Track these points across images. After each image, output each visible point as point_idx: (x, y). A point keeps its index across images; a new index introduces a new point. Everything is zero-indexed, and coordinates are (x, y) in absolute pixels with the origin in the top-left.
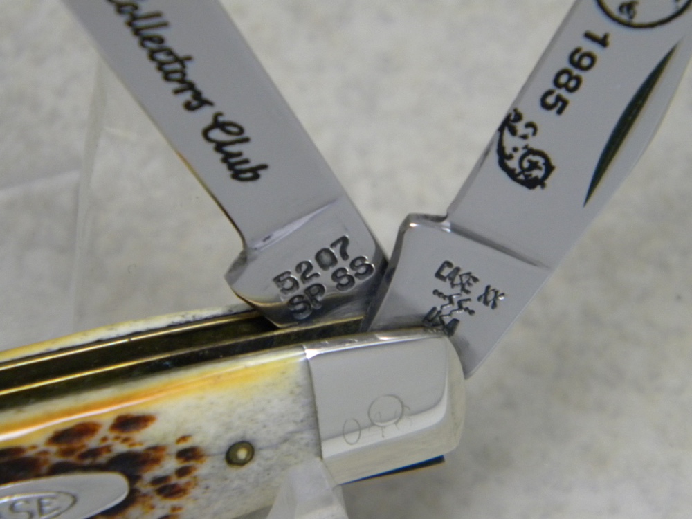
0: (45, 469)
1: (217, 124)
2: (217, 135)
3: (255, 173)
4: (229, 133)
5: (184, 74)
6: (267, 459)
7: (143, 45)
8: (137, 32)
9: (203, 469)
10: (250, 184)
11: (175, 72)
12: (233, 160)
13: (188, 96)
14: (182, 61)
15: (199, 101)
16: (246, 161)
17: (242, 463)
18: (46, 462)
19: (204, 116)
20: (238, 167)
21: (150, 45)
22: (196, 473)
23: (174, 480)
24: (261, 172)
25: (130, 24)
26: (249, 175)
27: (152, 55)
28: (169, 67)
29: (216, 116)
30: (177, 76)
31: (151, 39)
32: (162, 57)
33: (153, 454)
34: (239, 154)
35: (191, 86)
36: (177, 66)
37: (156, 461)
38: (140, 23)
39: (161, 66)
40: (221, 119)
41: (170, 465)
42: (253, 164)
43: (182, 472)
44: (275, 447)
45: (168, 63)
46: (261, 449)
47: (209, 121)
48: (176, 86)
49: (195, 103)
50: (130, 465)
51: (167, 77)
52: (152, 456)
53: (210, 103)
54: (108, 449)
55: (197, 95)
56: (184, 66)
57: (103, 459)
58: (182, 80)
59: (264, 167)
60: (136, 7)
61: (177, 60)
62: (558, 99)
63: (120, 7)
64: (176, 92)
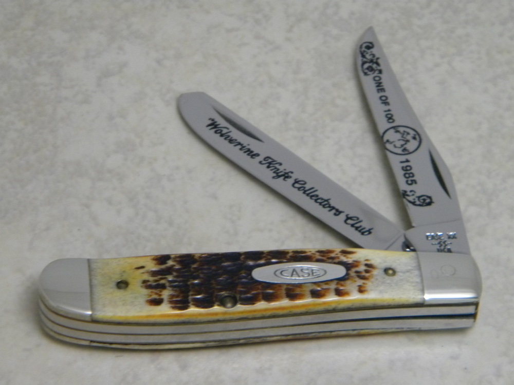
0: (314, 259)
1: (348, 218)
2: (349, 221)
3: (369, 232)
4: (354, 220)
5: (330, 205)
6: (401, 276)
8: (308, 195)
9: (375, 272)
11: (326, 204)
12: (359, 229)
13: (334, 211)
14: (327, 200)
15: (338, 212)
16: (364, 228)
17: (391, 276)
18: (315, 257)
19: (342, 217)
20: (363, 231)
21: (314, 198)
22: (372, 273)
23: (364, 274)
24: (371, 231)
26: (367, 233)
27: (316, 201)
28: (323, 204)
29: (347, 215)
30: (327, 206)
32: (319, 201)
33: (356, 264)
34: (360, 226)
35: (333, 208)
36: (326, 203)
37: (357, 266)
38: (308, 192)
39: (320, 204)
40: (349, 216)
41: (362, 268)
42: (367, 229)
43: (367, 271)
47: (345, 218)
48: (329, 209)
49: (337, 213)
51: (324, 206)
53: (343, 212)
54: (338, 258)
55: (337, 210)
56: (328, 202)
57: (336, 261)
58: (330, 207)
59: (372, 229)
60: (305, 188)
61: (326, 201)
62: (412, 181)
63: (299, 189)
64: (330, 211)
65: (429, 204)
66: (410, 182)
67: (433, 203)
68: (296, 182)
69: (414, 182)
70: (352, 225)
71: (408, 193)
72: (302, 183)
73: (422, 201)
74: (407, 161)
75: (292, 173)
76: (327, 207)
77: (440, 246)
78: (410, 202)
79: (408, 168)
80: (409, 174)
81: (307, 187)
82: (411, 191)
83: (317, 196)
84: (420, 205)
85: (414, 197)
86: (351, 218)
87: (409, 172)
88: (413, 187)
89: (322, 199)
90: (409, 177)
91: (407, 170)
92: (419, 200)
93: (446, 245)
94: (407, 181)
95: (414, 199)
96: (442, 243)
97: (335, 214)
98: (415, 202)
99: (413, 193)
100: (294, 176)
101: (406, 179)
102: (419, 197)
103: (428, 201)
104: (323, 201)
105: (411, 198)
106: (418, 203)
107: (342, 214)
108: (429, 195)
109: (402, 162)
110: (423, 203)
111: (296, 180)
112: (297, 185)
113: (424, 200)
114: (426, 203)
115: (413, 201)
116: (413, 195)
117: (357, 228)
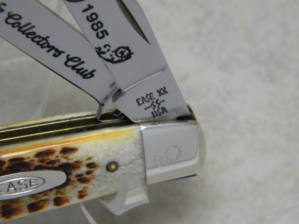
1: (69, 59)
2: (70, 63)
3: (92, 74)
4: (75, 61)
5: (49, 44)
6: (123, 170)
7: (27, 37)
8: (23, 32)
9: (97, 172)
10: (91, 79)
11: (44, 44)
12: (81, 71)
13: (53, 52)
15: (58, 53)
16: (86, 70)
17: (113, 171)
18: (33, 164)
19: (63, 58)
20: (84, 74)
21: (30, 36)
22: (94, 173)
23: (85, 176)
24: (94, 73)
25: (19, 30)
26: (89, 75)
27: (33, 40)
28: (41, 43)
29: (68, 56)
30: (46, 45)
31: (30, 34)
32: (37, 39)
33: (77, 164)
34: (83, 68)
35: (53, 48)
36: (44, 41)
37: (78, 167)
38: (23, 29)
39: (38, 43)
40: (70, 57)
41: (83, 169)
42: (89, 71)
43: (88, 173)
44: (126, 165)
45: (41, 41)
46: (121, 165)
47: (66, 59)
48: (47, 49)
49: (57, 54)
50: (67, 168)
51: (42, 46)
52: (76, 165)
53: (64, 52)
54: (59, 161)
55: (57, 50)
56: (47, 41)
57: (56, 165)
58: (48, 46)
59: (94, 71)
60: (20, 23)
61: (44, 39)
62: (102, 32)
63: (13, 25)
64: (48, 51)
65: (129, 57)
66: (100, 35)
67: (133, 53)
68: (10, 16)
69: (105, 33)
70: (73, 68)
71: (103, 50)
72: (17, 17)
73: (120, 55)
74: (90, 7)
75: (4, 5)
76: (45, 47)
77: (154, 109)
78: (108, 60)
79: (94, 17)
80: (97, 24)
81: (23, 22)
82: (105, 47)
83: (34, 33)
84: (119, 61)
85: (110, 53)
86: (72, 59)
87: (96, 22)
88: (107, 40)
89: (40, 37)
90: (98, 27)
91: (93, 20)
92: (116, 55)
93: (159, 104)
94: (97, 34)
95: (111, 55)
96: (154, 104)
97: (55, 55)
98: (113, 59)
99: (107, 47)
100: (7, 9)
101: (95, 32)
102: (116, 51)
103: (126, 53)
104: (41, 39)
105: (107, 56)
106: (116, 59)
107: (62, 55)
108: (126, 45)
109: (84, 11)
110: (122, 57)
111: (9, 13)
112: (11, 21)
113: (122, 53)
114: (125, 57)
115: (110, 58)
116: (109, 50)
117: (78, 71)
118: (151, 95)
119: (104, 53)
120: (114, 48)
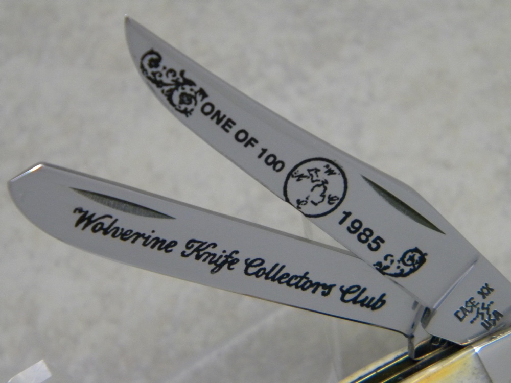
1: (344, 292)
2: (348, 297)
3: (382, 301)
4: (354, 292)
5: (311, 282)
7: (280, 283)
8: (273, 279)
10: (384, 307)
11: (305, 283)
12: (366, 302)
13: (320, 289)
15: (327, 289)
16: (373, 299)
19: (336, 293)
20: (371, 304)
21: (283, 281)
24: (384, 298)
25: (267, 278)
26: (379, 304)
27: (288, 284)
28: (300, 284)
29: (341, 289)
30: (308, 284)
31: (282, 277)
32: (293, 282)
34: (367, 298)
35: (318, 284)
36: (304, 280)
38: (271, 275)
39: (296, 285)
40: (344, 289)
42: (377, 298)
45: (300, 281)
47: (340, 294)
48: (311, 289)
49: (326, 291)
51: (303, 288)
53: (334, 285)
55: (324, 286)
56: (308, 278)
58: (312, 285)
59: (384, 295)
60: (264, 269)
61: (302, 278)
62: (374, 241)
63: (257, 274)
64: (314, 292)
65: (422, 260)
66: (374, 245)
67: (426, 254)
68: (249, 264)
69: (379, 240)
70: (354, 301)
71: (385, 263)
72: (258, 262)
73: (410, 262)
74: (347, 214)
76: (308, 287)
77: (483, 318)
78: (396, 275)
79: (357, 225)
80: (364, 234)
81: (268, 266)
82: (386, 258)
83: (288, 275)
84: (412, 271)
85: (396, 264)
86: (348, 291)
87: (361, 231)
88: (384, 249)
89: (296, 277)
90: (368, 237)
91: (357, 229)
92: (405, 264)
93: (488, 309)
94: (370, 246)
95: (398, 267)
96: (481, 311)
97: (324, 294)
98: (402, 270)
99: (389, 258)
100: (242, 257)
101: (366, 244)
102: (402, 260)
103: (417, 256)
104: (299, 279)
105: (393, 269)
106: (407, 269)
107: (334, 289)
108: (413, 247)
109: (341, 222)
110: (413, 264)
111: (246, 261)
112: (252, 270)
113: (412, 258)
114: (417, 262)
115: (398, 271)
116: (392, 262)
117: (362, 303)
118: (472, 301)
119: (387, 267)
120: (397, 257)
